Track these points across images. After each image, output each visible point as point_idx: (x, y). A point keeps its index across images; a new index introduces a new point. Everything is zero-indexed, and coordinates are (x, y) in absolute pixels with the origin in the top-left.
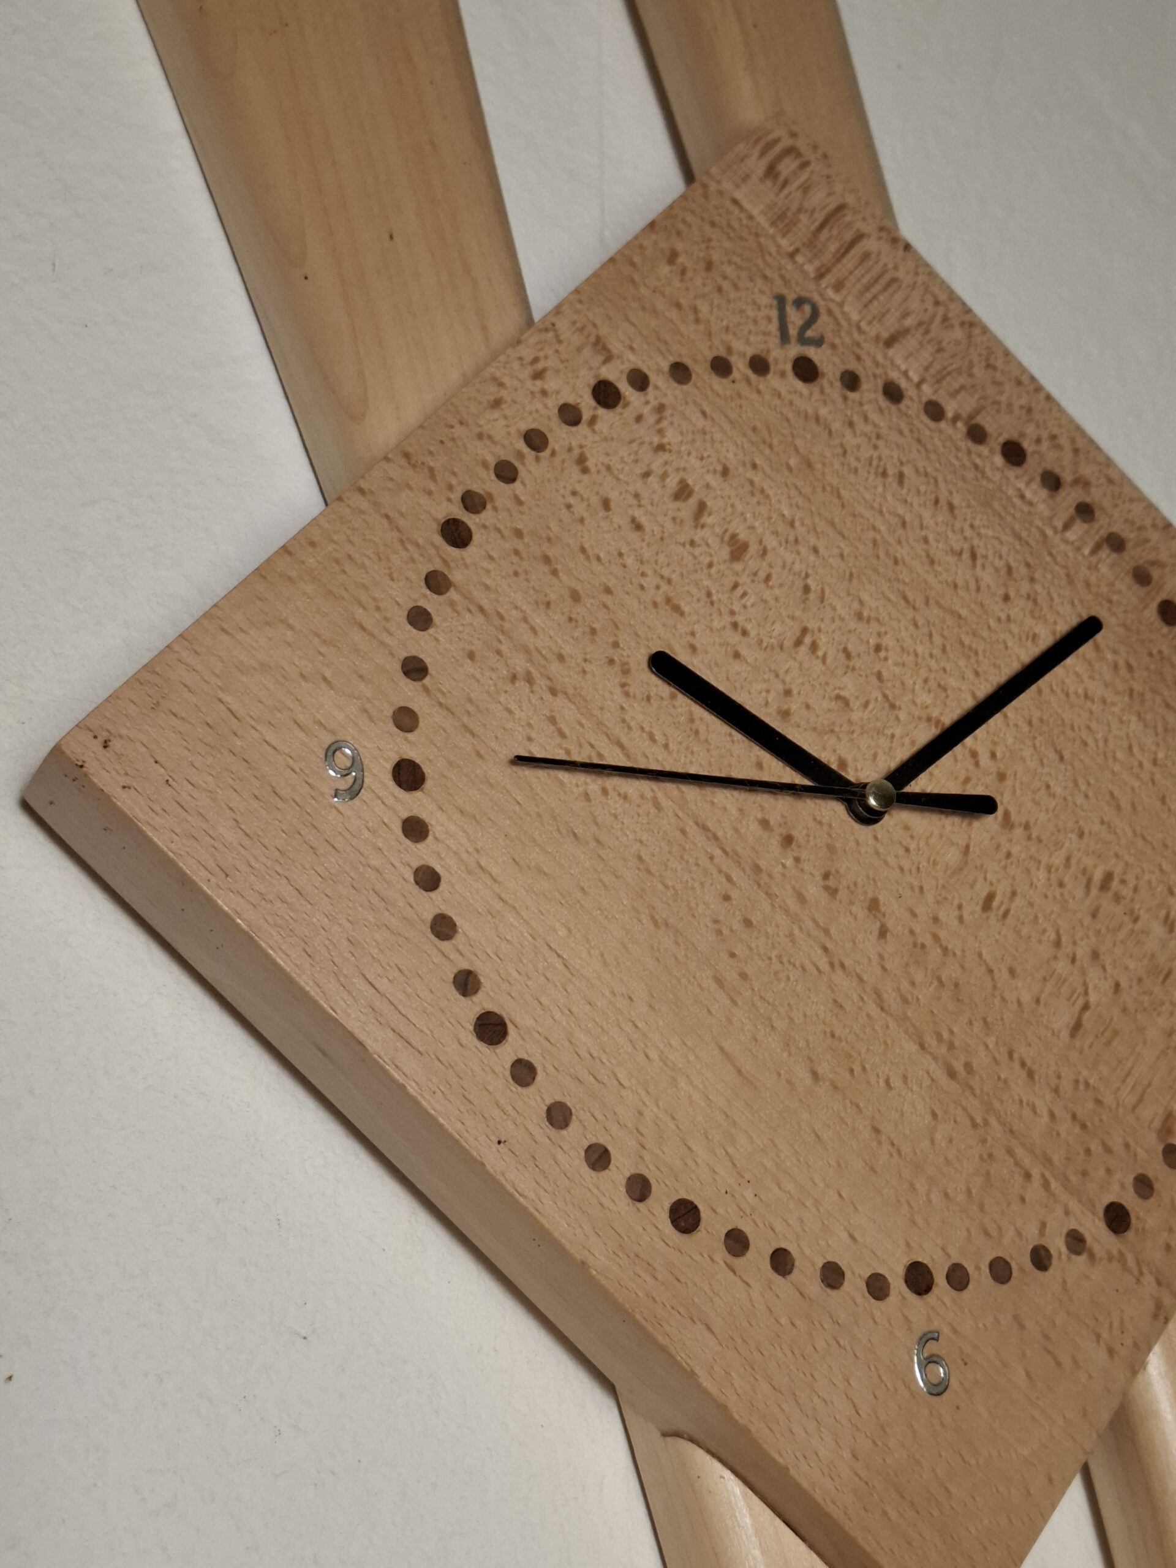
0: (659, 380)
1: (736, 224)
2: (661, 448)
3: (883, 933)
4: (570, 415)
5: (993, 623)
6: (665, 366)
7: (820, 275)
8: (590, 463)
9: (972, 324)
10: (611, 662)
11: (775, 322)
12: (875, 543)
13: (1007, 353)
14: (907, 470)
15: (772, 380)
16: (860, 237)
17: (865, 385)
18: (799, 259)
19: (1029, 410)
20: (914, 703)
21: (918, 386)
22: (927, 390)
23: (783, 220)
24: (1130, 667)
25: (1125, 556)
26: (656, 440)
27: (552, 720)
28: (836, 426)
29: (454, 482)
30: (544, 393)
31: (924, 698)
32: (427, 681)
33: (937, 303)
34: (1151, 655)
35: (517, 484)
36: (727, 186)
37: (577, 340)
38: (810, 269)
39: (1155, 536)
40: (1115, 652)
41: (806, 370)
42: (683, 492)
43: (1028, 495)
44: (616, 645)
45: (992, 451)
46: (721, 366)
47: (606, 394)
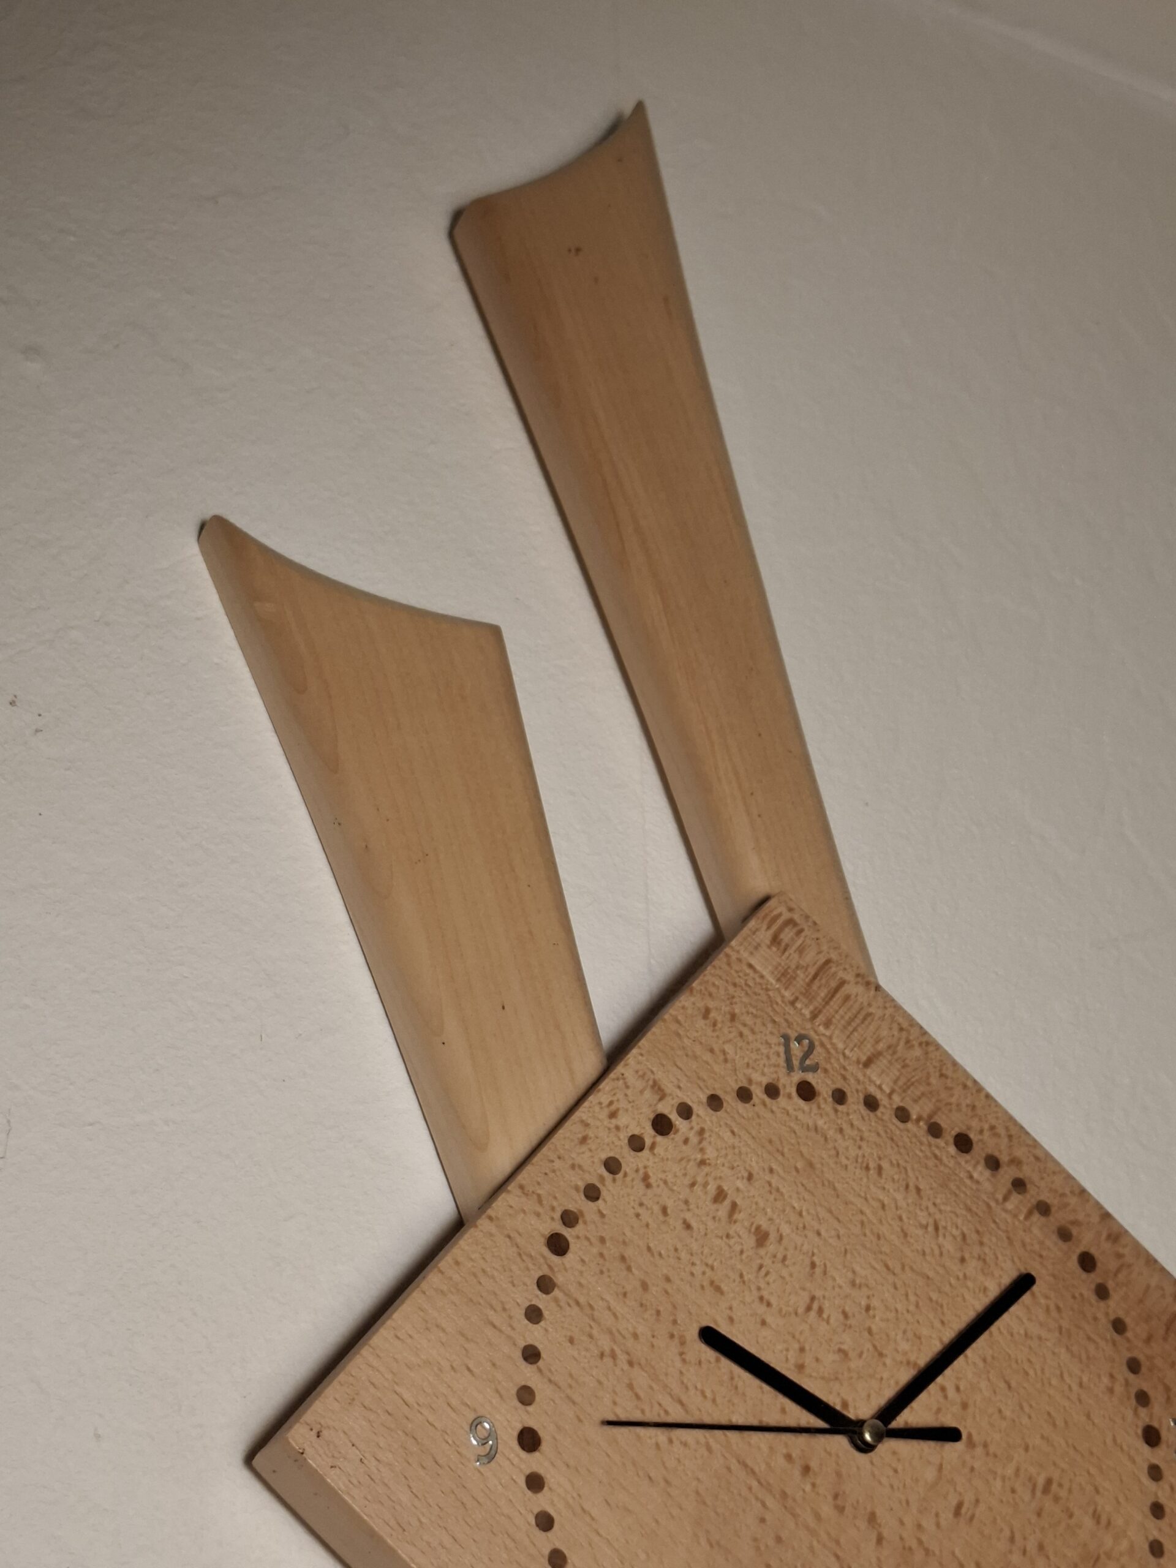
0: (701, 1110)
1: (751, 983)
2: (702, 1163)
3: (880, 1540)
4: (636, 1144)
5: (953, 1281)
6: (704, 1098)
7: (814, 1016)
8: (652, 1181)
9: (928, 1044)
10: (672, 1336)
11: (783, 1055)
12: (862, 1223)
13: (955, 1064)
14: (885, 1165)
15: (782, 1101)
16: (842, 983)
17: (851, 1099)
18: (799, 1005)
19: (974, 1107)
20: (897, 1350)
21: (890, 1096)
22: (897, 1100)
23: (785, 976)
24: (1058, 1309)
25: (1051, 1218)
26: (699, 1157)
27: (630, 1386)
28: (831, 1133)
29: (555, 1204)
30: (618, 1128)
31: (904, 1346)
32: (541, 1363)
33: (901, 1029)
34: (1074, 1297)
35: (600, 1202)
36: (745, 955)
37: (639, 1084)
38: (807, 1012)
39: (1073, 1201)
40: (1047, 1297)
41: (806, 1092)
42: (720, 1196)
43: (976, 1175)
44: (675, 1322)
45: (947, 1143)
46: (744, 1095)
47: (662, 1125)
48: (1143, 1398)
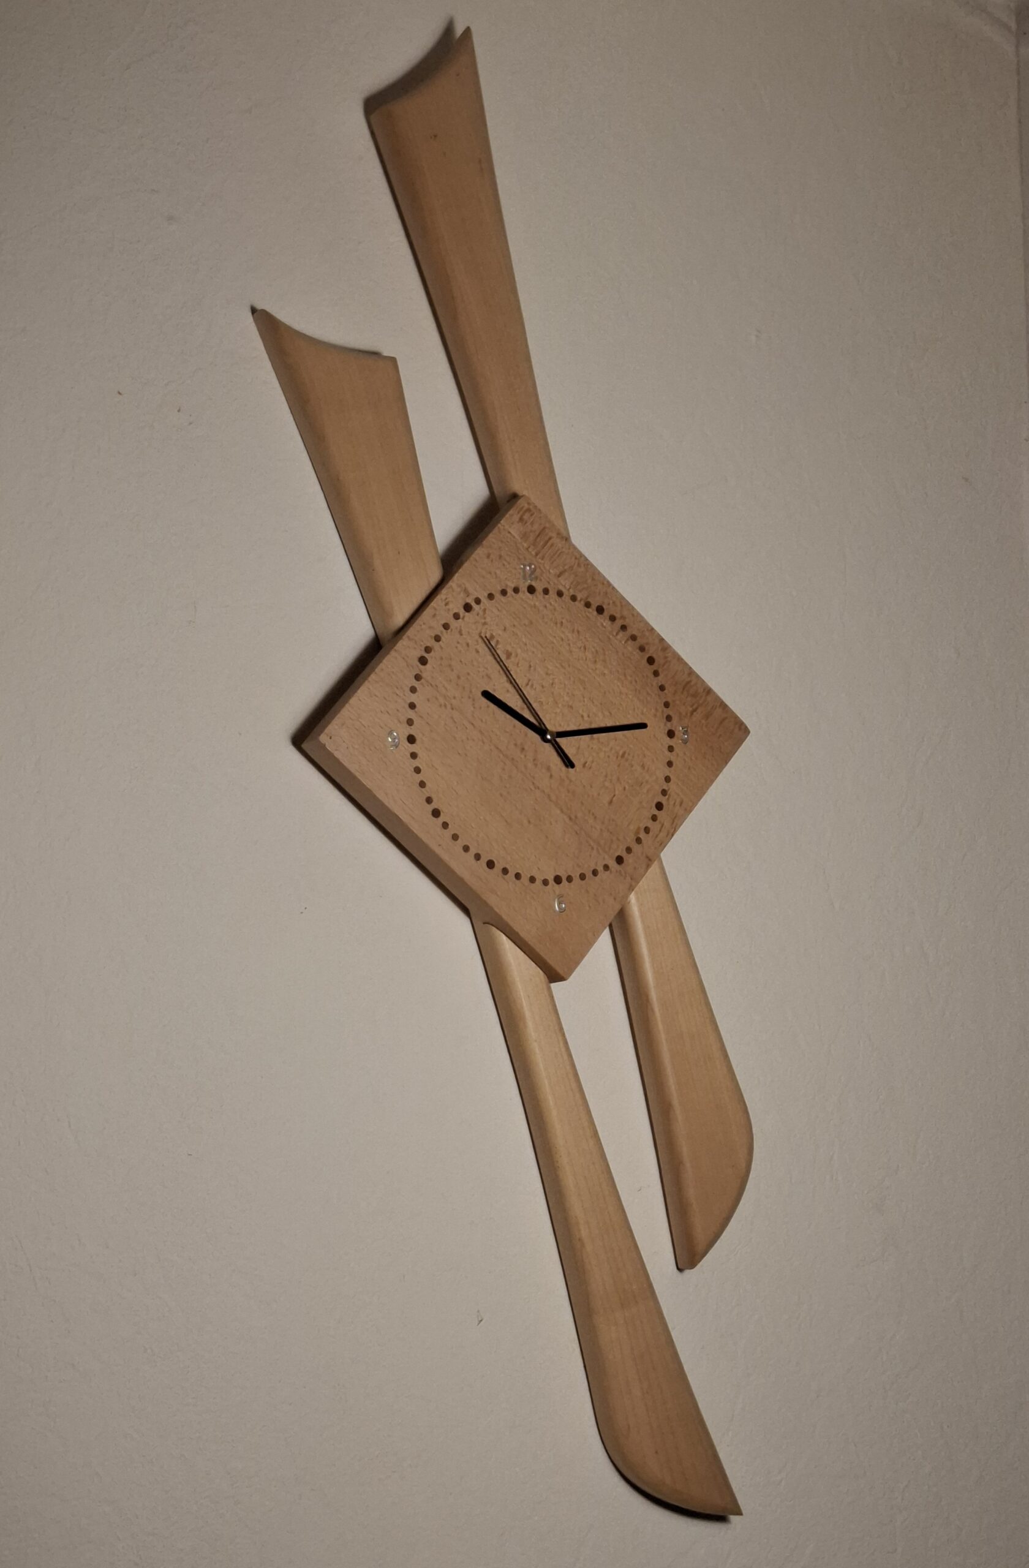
0: (484, 600)
1: (509, 540)
2: (485, 624)
3: (551, 776)
4: (456, 616)
5: (590, 671)
6: (486, 595)
7: (537, 554)
8: (463, 632)
9: (588, 565)
10: (469, 698)
11: (522, 574)
12: (553, 648)
13: (599, 573)
14: (564, 621)
15: (520, 594)
16: (550, 538)
17: (551, 592)
18: (530, 550)
19: (606, 593)
20: (564, 700)
21: (569, 590)
22: (572, 592)
23: (525, 536)
24: (636, 682)
25: (637, 642)
26: (483, 621)
27: (452, 718)
28: (541, 608)
29: (422, 643)
30: (449, 610)
31: (566, 698)
32: (416, 709)
33: (576, 558)
34: (643, 676)
35: (441, 642)
36: (507, 527)
37: (459, 590)
38: (533, 553)
39: (647, 634)
40: (631, 676)
41: (531, 590)
43: (604, 624)
44: (471, 692)
45: (593, 610)
46: (504, 592)
47: (468, 607)
48: (669, 718)
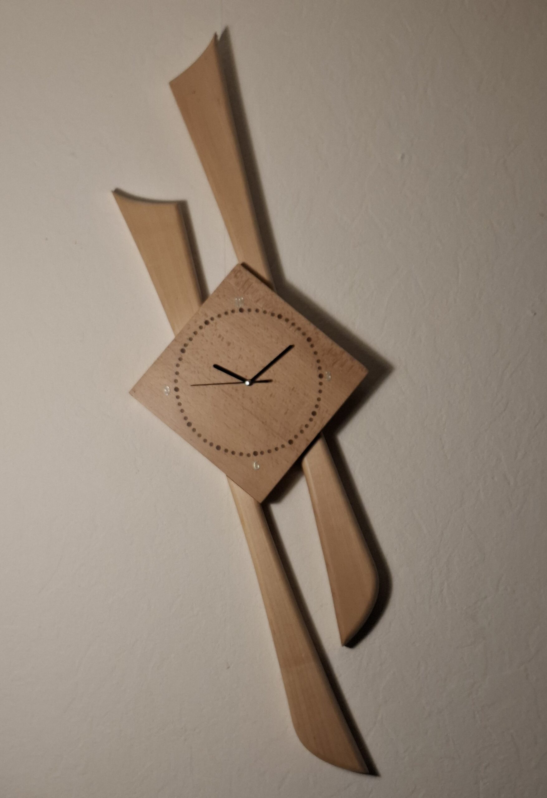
0: (216, 318)
1: (229, 287)
3: (252, 402)
4: (201, 328)
5: (274, 348)
6: (217, 315)
8: (204, 335)
10: (208, 367)
11: (236, 303)
12: (253, 338)
14: (259, 324)
15: (236, 314)
16: (252, 284)
17: (252, 310)
18: (240, 291)
19: (283, 308)
20: (259, 364)
22: (264, 309)
23: (237, 284)
24: (300, 351)
25: (301, 330)
26: (215, 328)
27: (198, 377)
28: (247, 319)
29: (183, 343)
30: (197, 325)
31: (261, 362)
32: (179, 375)
34: (305, 348)
35: (192, 341)
36: (228, 281)
37: (202, 314)
38: (243, 292)
39: (307, 326)
40: (297, 350)
41: (241, 310)
42: (220, 336)
43: (282, 323)
44: (208, 364)
45: (276, 317)
46: (226, 313)
47: (207, 323)
48: (320, 368)
